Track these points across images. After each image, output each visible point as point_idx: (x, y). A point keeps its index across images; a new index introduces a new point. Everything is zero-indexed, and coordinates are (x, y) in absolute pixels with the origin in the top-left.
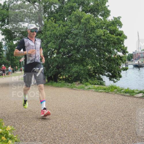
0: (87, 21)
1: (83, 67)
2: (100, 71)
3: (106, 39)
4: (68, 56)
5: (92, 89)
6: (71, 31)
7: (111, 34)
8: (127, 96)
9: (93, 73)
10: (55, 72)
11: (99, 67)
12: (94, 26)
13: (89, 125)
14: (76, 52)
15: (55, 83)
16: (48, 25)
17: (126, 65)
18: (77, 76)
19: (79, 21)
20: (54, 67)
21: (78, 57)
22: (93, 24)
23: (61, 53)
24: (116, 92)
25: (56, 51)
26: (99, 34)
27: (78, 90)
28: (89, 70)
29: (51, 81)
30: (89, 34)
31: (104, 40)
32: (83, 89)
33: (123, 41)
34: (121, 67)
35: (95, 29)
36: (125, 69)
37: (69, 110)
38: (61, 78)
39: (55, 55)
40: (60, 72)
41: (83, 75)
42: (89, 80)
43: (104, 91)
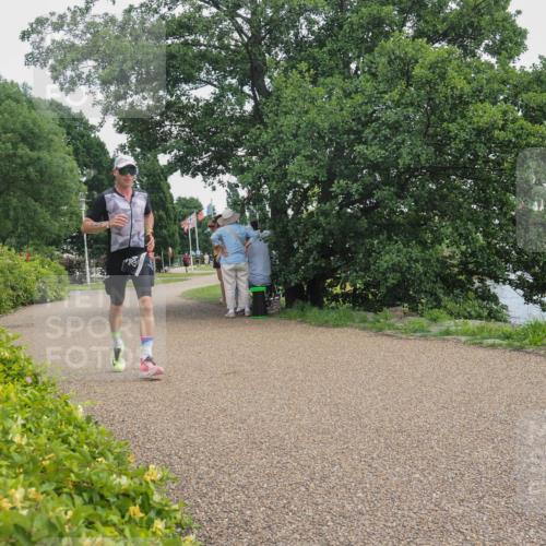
0: (438, 71)
1: (423, 252)
2: (489, 265)
3: (511, 142)
4: (361, 210)
5: (457, 333)
6: (374, 111)
7: (531, 121)
9: (460, 273)
10: (314, 268)
11: (482, 249)
12: (462, 89)
14: (396, 193)
15: (315, 310)
16: (288, 93)
18: (398, 286)
19: (406, 75)
20: (309, 251)
21: (402, 212)
22: (461, 84)
23: (336, 196)
25: (316, 190)
26: (483, 121)
27: (401, 338)
28: (443, 262)
29: (301, 302)
30: (445, 124)
31: (505, 146)
32: (423, 333)
35: (468, 103)
37: (373, 411)
38: (338, 290)
39: (315, 205)
40: (335, 270)
41: (421, 281)
42: (445, 300)
43: (505, 342)
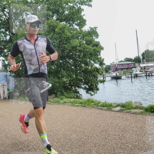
0: (62, 30)
1: (59, 80)
2: (77, 83)
3: (82, 50)
5: (68, 102)
7: (87, 45)
8: (105, 110)
9: (69, 86)
11: (75, 79)
12: (69, 36)
13: (64, 143)
14: (51, 63)
17: (103, 77)
19: (54, 30)
21: (53, 69)
22: (69, 34)
24: (93, 106)
26: (74, 45)
27: (52, 104)
28: (64, 83)
30: (64, 45)
31: (80, 51)
32: (58, 103)
33: (99, 52)
34: (98, 80)
35: (70, 39)
36: (103, 82)
41: (58, 88)
42: (65, 93)
43: (80, 105)
